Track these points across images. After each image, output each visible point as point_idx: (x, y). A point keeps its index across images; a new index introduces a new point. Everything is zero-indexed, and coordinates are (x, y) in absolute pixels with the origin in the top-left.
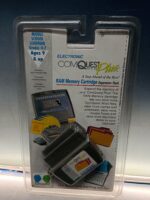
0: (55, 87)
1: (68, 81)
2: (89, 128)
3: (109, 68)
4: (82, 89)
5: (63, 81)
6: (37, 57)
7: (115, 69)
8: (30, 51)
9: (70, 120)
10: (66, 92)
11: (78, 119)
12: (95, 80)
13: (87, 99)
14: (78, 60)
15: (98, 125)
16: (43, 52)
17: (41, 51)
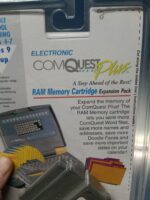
0: (32, 102)
1: (51, 91)
2: (88, 160)
3: (115, 68)
4: (74, 102)
5: (43, 92)
7: (124, 69)
9: (59, 151)
10: (50, 108)
11: (70, 149)
12: (93, 87)
13: (83, 118)
14: (65, 58)
15: (103, 155)
16: (9, 49)
17: (5, 47)
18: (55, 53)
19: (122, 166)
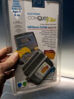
0: (27, 31)
1: (33, 27)
2: (45, 51)
3: (52, 20)
4: (40, 31)
6: (17, 14)
8: (12, 11)
9: (36, 48)
10: (33, 33)
11: (39, 47)
12: (46, 26)
13: (43, 36)
14: (38, 16)
15: (49, 49)
16: (20, 12)
17: (19, 11)
18: (35, 14)
19: (54, 52)
